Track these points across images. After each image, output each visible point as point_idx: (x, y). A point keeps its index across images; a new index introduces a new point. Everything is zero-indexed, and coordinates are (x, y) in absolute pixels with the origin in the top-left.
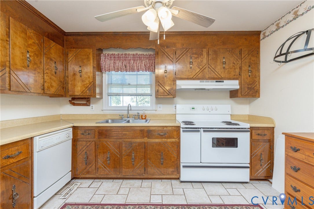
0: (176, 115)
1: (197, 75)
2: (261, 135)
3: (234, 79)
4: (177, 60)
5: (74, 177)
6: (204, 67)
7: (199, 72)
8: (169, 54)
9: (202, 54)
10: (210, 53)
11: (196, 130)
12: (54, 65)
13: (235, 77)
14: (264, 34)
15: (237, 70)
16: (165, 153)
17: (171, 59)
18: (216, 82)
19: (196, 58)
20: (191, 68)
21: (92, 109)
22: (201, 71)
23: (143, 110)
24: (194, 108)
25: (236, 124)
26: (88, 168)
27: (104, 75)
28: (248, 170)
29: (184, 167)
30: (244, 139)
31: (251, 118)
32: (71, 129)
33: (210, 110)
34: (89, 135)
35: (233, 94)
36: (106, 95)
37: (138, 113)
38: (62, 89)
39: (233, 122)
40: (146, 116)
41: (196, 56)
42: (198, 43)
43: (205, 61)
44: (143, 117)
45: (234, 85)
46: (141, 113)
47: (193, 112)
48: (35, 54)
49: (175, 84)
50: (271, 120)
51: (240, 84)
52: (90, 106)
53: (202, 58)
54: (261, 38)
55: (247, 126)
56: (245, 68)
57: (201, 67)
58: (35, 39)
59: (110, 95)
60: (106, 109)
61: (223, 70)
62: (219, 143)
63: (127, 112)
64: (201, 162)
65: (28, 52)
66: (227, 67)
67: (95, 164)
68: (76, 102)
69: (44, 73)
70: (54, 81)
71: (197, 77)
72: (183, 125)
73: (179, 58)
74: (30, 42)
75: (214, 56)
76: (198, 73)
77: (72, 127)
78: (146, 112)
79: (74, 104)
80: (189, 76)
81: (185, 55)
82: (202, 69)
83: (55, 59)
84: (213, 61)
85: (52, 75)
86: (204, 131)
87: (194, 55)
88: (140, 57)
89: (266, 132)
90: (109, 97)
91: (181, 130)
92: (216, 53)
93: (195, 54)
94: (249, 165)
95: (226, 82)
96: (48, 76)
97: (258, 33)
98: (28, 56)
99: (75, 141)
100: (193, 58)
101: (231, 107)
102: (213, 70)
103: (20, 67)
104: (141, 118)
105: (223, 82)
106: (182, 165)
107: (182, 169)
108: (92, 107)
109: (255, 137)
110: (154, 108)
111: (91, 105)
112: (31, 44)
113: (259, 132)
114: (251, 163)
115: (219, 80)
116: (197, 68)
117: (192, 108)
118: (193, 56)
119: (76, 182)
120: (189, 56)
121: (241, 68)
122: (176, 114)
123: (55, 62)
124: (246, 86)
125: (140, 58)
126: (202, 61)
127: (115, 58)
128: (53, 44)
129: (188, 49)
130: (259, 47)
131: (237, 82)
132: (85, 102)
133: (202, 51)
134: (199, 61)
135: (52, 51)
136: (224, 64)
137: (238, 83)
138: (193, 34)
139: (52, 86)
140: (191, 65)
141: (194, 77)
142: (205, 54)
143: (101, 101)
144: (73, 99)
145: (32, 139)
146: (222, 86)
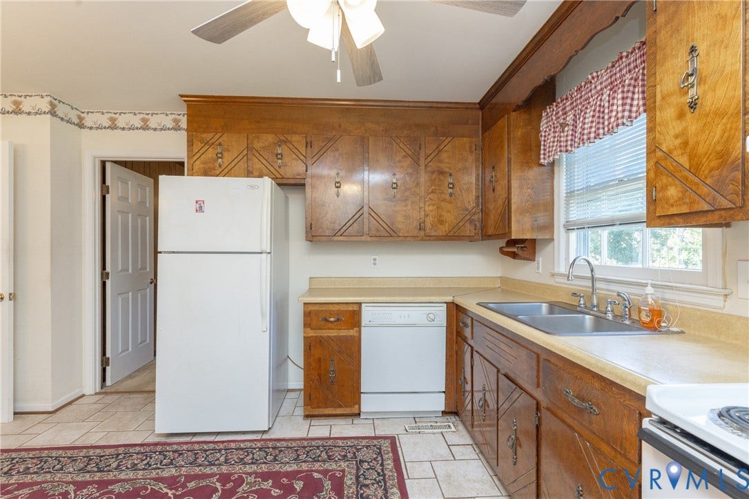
12: (447, 180)
21: (538, 268)
26: (465, 405)
27: (556, 170)
32: (444, 307)
34: (466, 329)
36: (562, 230)
48: (407, 174)
52: (534, 260)
58: (407, 150)
59: (569, 228)
60: (562, 271)
69: (425, 201)
74: (399, 158)
77: (449, 303)
83: (450, 169)
85: (444, 200)
90: (572, 233)
96: (434, 205)
99: (456, 334)
103: (382, 202)
108: (538, 263)
110: (717, 284)
111: (537, 260)
112: (399, 162)
123: (451, 174)
128: (445, 140)
135: (444, 156)
143: (550, 245)
145: (360, 304)
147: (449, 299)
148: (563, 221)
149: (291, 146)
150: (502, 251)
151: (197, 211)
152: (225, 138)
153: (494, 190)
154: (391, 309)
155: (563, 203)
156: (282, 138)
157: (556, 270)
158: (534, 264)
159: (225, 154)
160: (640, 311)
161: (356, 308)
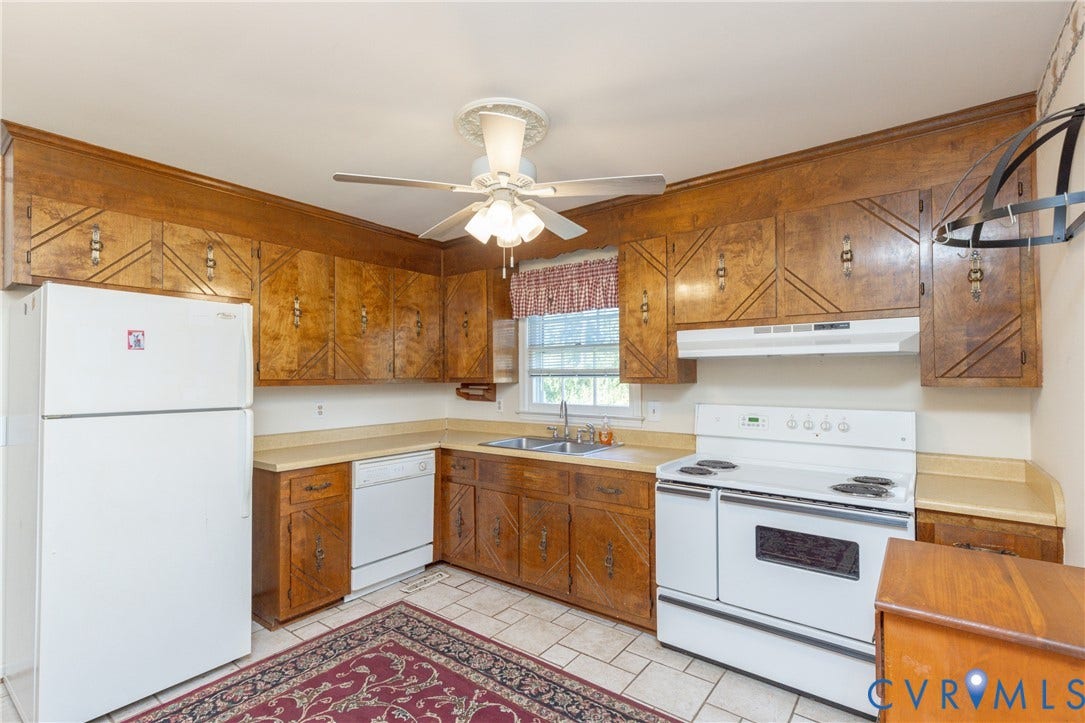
0: (698, 439)
1: (742, 309)
3: (896, 313)
4: (678, 268)
5: (440, 560)
6: (769, 281)
7: (750, 301)
8: (655, 255)
9: (760, 238)
10: (788, 228)
11: (701, 491)
12: (415, 318)
13: (900, 305)
15: (908, 277)
16: (619, 547)
17: (660, 267)
18: (818, 327)
19: (738, 254)
20: (723, 289)
21: (499, 408)
22: (756, 294)
23: (604, 417)
24: (757, 420)
26: (463, 545)
27: (520, 324)
29: (663, 598)
32: (433, 454)
33: (817, 430)
34: (465, 471)
36: (527, 375)
37: (589, 426)
38: (433, 366)
41: (737, 247)
42: (746, 202)
43: (770, 258)
47: (753, 431)
48: (377, 307)
49: (671, 343)
51: (929, 331)
52: (494, 400)
53: (759, 253)
57: (757, 282)
58: (377, 280)
59: (533, 374)
60: (526, 410)
61: (842, 283)
64: (718, 599)
65: (364, 307)
66: (860, 271)
67: (473, 539)
68: (471, 392)
69: (394, 339)
70: (416, 352)
71: (743, 317)
72: (661, 474)
73: (684, 261)
74: (368, 287)
75: (807, 237)
76: (746, 305)
77: (435, 449)
79: (468, 397)
80: (717, 314)
81: (701, 250)
82: (761, 289)
83: (417, 306)
84: (801, 255)
85: (412, 339)
87: (730, 246)
90: (534, 379)
91: (657, 484)
92: (811, 224)
93: (736, 240)
95: (858, 327)
96: (403, 344)
97: (1024, 105)
98: (364, 314)
99: (443, 480)
100: (728, 255)
102: (804, 288)
103: (350, 338)
104: (597, 439)
105: (847, 326)
106: (658, 591)
108: (499, 403)
110: (638, 414)
111: (497, 400)
112: (369, 292)
115: (831, 319)
116: (742, 285)
117: (750, 420)
118: (726, 250)
119: (440, 570)
120: (714, 250)
123: (418, 312)
124: (961, 336)
125: (595, 273)
126: (759, 263)
127: (538, 280)
128: (413, 275)
129: (709, 232)
132: (481, 393)
133: (760, 228)
134: (750, 261)
135: (412, 292)
136: (848, 260)
137: (917, 329)
138: (727, 178)
139: (410, 363)
140: (722, 279)
141: (732, 318)
142: (769, 233)
143: (515, 387)
144: (465, 386)
145: (349, 464)
146: (847, 341)
147: (436, 445)
148: (527, 368)
149: (228, 251)
150: (459, 393)
151: (130, 347)
152: (107, 216)
153: (467, 336)
154: (382, 463)
155: (527, 353)
156: (214, 236)
157: (521, 410)
158: (496, 404)
159: (108, 244)
160: (600, 435)
161: (344, 467)
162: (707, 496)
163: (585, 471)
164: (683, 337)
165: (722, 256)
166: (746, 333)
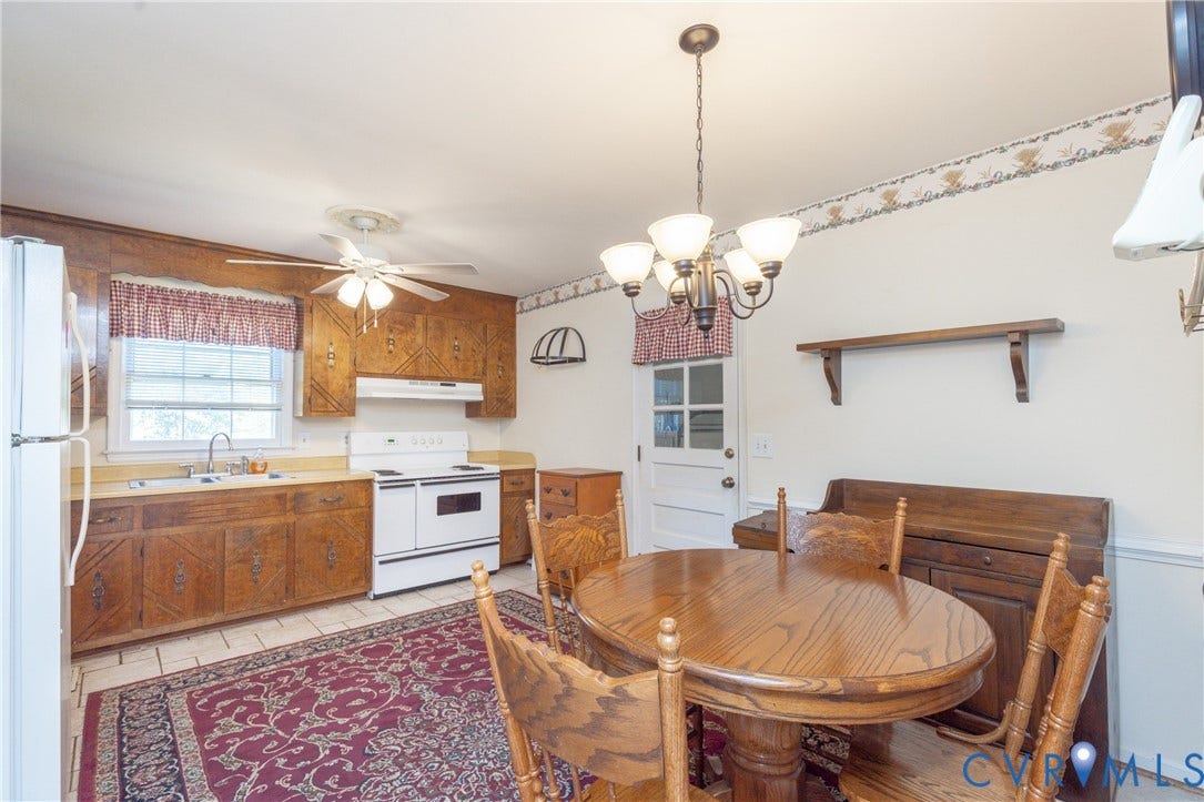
0: (351, 458)
1: (403, 368)
2: (517, 484)
3: (474, 381)
4: (359, 331)
6: (418, 353)
7: (408, 363)
9: (415, 325)
10: (430, 325)
11: (407, 484)
13: (476, 377)
14: (521, 304)
15: (480, 365)
16: (340, 542)
17: (345, 327)
18: (442, 385)
19: (401, 332)
20: (391, 353)
22: (411, 360)
23: (257, 449)
24: (393, 441)
25: (478, 468)
26: (104, 619)
27: (114, 344)
28: (498, 546)
29: (381, 563)
30: (490, 494)
31: (502, 456)
33: (427, 444)
35: (472, 409)
36: (122, 406)
37: (244, 458)
39: (471, 465)
40: (266, 464)
41: (402, 328)
42: (406, 300)
43: (419, 339)
44: (259, 469)
45: (473, 392)
46: (251, 456)
47: (391, 448)
49: (353, 386)
50: (530, 457)
51: (485, 392)
53: (414, 334)
54: (518, 309)
55: (495, 469)
56: (492, 361)
57: (412, 353)
61: (453, 362)
62: (450, 505)
63: (207, 455)
64: (416, 548)
66: (461, 357)
67: (130, 602)
71: (403, 374)
72: (378, 478)
75: (438, 333)
76: (406, 365)
78: (266, 453)
80: (386, 369)
81: (377, 323)
82: (414, 358)
84: (435, 342)
86: (422, 484)
87: (397, 326)
88: (252, 309)
89: (524, 478)
91: (377, 486)
92: (440, 327)
93: (401, 323)
94: (498, 540)
95: (460, 386)
97: (512, 300)
100: (395, 331)
101: (469, 436)
102: (436, 361)
104: (250, 470)
105: (454, 385)
106: (376, 561)
107: (377, 568)
109: (508, 489)
110: (288, 444)
113: (514, 478)
114: (501, 536)
115: (448, 381)
116: (403, 353)
117: (389, 441)
118: (395, 327)
120: (386, 325)
121: (485, 361)
122: (347, 457)
124: (495, 396)
125: (253, 311)
126: (413, 340)
127: (167, 299)
130: (514, 326)
131: (478, 387)
133: (415, 319)
134: (408, 338)
136: (457, 350)
137: (481, 390)
140: (391, 347)
141: (395, 374)
142: (419, 324)
146: (452, 393)
148: (123, 398)
155: (124, 380)
157: (112, 450)
162: (414, 485)
163: (304, 490)
164: (361, 382)
165: (391, 331)
166: (405, 383)
